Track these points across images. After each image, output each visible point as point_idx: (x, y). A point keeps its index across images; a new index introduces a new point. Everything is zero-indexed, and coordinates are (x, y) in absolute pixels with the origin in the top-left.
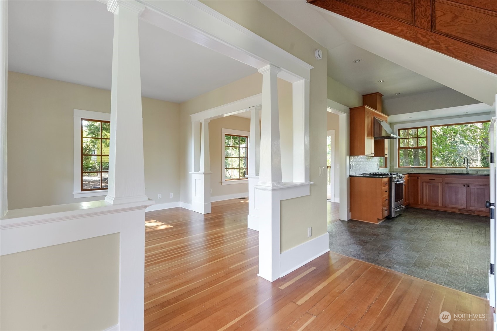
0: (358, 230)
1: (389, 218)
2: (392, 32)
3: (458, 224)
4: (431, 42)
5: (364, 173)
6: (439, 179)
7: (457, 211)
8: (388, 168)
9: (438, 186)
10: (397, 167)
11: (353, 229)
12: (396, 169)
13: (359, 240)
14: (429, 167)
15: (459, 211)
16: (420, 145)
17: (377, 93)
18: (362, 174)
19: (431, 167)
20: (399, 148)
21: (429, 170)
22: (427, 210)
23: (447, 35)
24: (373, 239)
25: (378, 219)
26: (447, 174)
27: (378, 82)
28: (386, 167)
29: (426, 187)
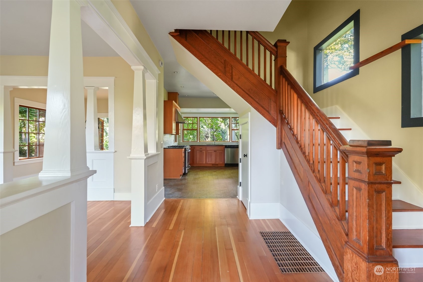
0: (172, 183)
1: (185, 174)
2: (217, 74)
3: (215, 172)
4: (231, 85)
5: (169, 146)
6: (204, 148)
7: (211, 165)
8: (177, 142)
9: (204, 152)
10: (182, 142)
11: (169, 184)
12: (182, 143)
13: (177, 189)
14: (198, 142)
15: (212, 165)
16: (194, 128)
17: (177, 93)
18: (168, 147)
19: (199, 141)
20: (183, 130)
21: (198, 143)
22: (199, 167)
23: (237, 85)
24: (184, 187)
25: (181, 175)
26: (207, 145)
27: (181, 87)
28: (176, 142)
29: (198, 153)
